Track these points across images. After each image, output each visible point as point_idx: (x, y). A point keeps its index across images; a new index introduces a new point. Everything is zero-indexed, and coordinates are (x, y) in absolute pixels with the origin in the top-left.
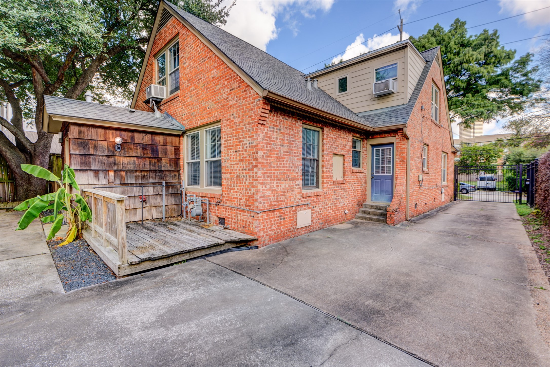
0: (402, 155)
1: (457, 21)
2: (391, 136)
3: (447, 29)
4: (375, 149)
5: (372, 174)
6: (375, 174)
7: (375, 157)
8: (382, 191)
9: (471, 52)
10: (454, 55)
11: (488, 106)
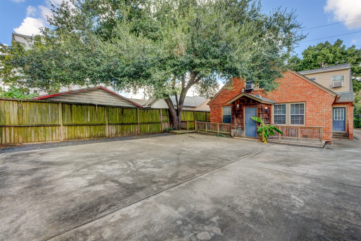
0: (350, 112)
1: (338, 40)
2: (344, 105)
3: (333, 44)
4: (334, 109)
5: (333, 119)
6: (334, 120)
7: (334, 113)
8: (338, 127)
9: (350, 59)
10: (339, 58)
11: (358, 85)
